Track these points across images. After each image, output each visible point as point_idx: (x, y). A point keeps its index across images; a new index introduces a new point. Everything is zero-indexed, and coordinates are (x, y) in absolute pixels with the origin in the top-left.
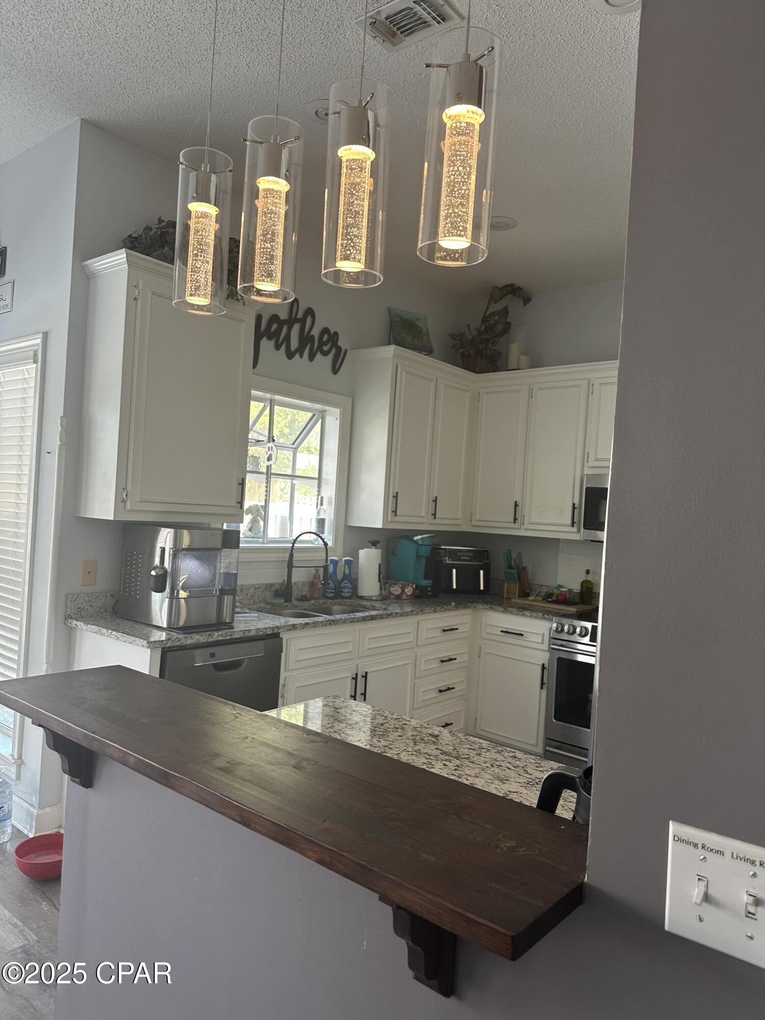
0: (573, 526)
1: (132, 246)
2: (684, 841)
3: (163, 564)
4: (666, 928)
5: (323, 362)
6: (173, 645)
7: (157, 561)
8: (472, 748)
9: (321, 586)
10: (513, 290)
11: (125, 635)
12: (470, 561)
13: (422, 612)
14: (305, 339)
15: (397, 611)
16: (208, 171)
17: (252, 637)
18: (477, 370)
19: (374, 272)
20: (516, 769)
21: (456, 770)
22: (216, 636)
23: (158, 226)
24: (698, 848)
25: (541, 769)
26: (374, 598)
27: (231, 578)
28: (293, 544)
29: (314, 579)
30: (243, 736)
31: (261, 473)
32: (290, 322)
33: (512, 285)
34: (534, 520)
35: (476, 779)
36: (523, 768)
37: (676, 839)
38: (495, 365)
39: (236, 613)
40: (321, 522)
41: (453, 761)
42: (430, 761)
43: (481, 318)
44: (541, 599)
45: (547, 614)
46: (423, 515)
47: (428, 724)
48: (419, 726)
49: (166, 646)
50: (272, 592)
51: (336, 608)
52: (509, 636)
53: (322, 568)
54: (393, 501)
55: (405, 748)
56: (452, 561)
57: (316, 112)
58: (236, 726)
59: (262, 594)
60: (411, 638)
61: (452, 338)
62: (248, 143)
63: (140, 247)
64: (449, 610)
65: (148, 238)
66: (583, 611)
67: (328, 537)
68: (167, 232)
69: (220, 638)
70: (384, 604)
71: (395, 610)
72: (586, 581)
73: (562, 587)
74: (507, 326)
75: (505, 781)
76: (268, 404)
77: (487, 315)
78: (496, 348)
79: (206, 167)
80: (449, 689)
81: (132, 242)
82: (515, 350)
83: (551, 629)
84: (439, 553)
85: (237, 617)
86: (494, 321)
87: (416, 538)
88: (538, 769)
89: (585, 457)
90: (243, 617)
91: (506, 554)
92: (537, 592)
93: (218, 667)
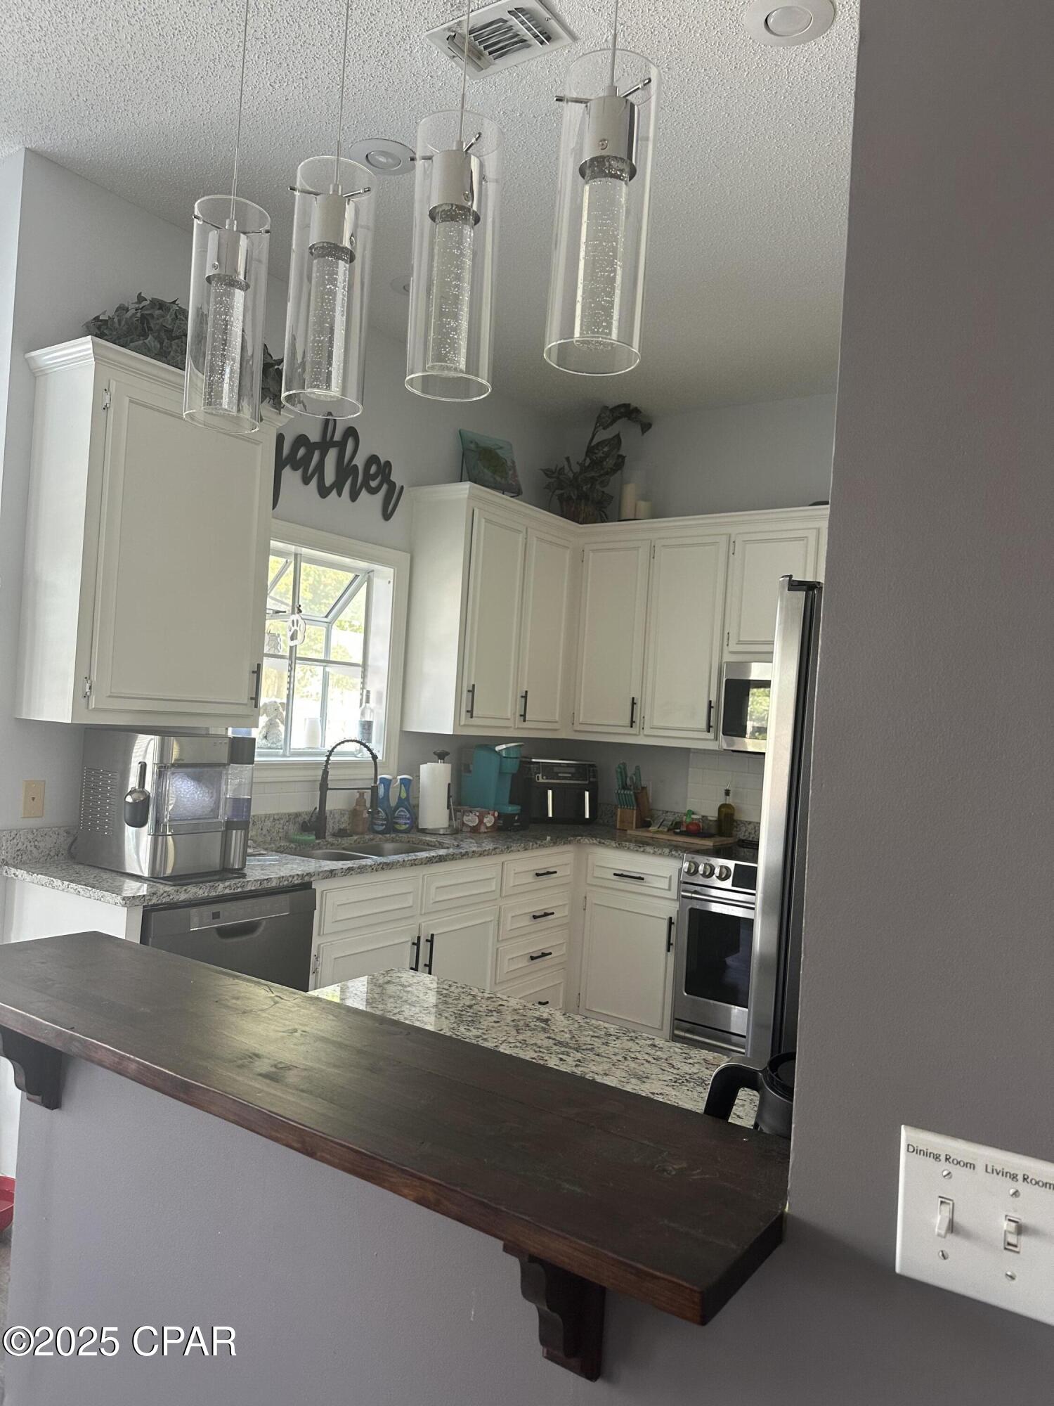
0: (709, 731)
1: (99, 333)
2: (922, 1152)
3: (143, 787)
4: (898, 1270)
5: (371, 503)
6: (160, 902)
7: (133, 782)
8: (596, 1035)
9: (367, 815)
10: (627, 412)
11: (90, 889)
12: (570, 779)
13: (508, 849)
14: (345, 471)
15: (474, 849)
16: (235, 229)
17: (273, 888)
18: (580, 520)
19: (480, 380)
20: (658, 1062)
21: (576, 1066)
22: (222, 888)
23: (137, 306)
24: (940, 1160)
25: (691, 1061)
26: (442, 832)
27: (241, 805)
28: (328, 757)
29: (357, 805)
30: (290, 1028)
31: (282, 657)
32: (325, 445)
33: (626, 406)
34: (656, 723)
35: (605, 1078)
36: (666, 1060)
37: (911, 1149)
38: (604, 512)
39: (248, 856)
40: (367, 726)
41: (572, 1055)
42: (541, 1054)
43: (585, 449)
44: (666, 830)
45: (675, 850)
46: (509, 717)
47: (533, 1005)
48: (521, 1008)
49: (150, 903)
50: (297, 825)
51: (388, 846)
52: (626, 881)
53: (370, 791)
54: (468, 697)
55: (504, 1039)
56: (547, 779)
57: (367, 156)
58: (278, 1014)
59: (283, 829)
60: (494, 886)
61: (547, 475)
62: (297, 193)
63: (111, 334)
64: (544, 847)
65: (123, 323)
66: (721, 845)
67: (377, 746)
68: (151, 315)
69: (227, 891)
70: (455, 839)
71: (470, 847)
72: (726, 804)
73: (693, 813)
74: (620, 460)
75: (644, 1080)
76: (292, 559)
77: (592, 444)
78: (605, 490)
79: (231, 225)
80: (544, 955)
81: (99, 328)
82: (630, 493)
83: (680, 870)
84: (530, 769)
85: (250, 860)
86: (603, 453)
87: (498, 748)
88: (686, 1061)
89: (725, 637)
90: (259, 861)
91: (619, 770)
92: (661, 821)
93: (224, 933)
